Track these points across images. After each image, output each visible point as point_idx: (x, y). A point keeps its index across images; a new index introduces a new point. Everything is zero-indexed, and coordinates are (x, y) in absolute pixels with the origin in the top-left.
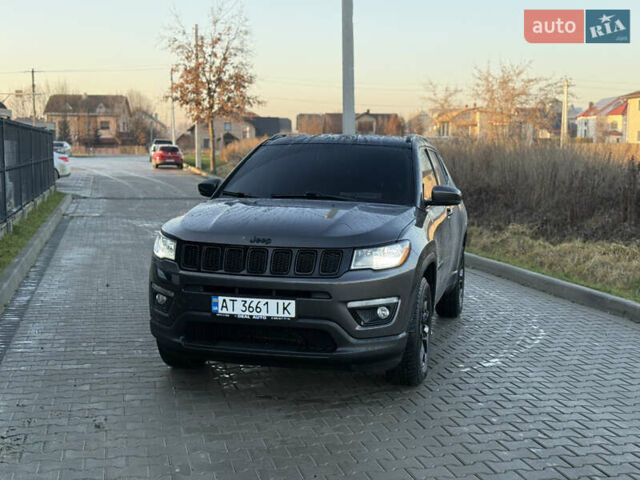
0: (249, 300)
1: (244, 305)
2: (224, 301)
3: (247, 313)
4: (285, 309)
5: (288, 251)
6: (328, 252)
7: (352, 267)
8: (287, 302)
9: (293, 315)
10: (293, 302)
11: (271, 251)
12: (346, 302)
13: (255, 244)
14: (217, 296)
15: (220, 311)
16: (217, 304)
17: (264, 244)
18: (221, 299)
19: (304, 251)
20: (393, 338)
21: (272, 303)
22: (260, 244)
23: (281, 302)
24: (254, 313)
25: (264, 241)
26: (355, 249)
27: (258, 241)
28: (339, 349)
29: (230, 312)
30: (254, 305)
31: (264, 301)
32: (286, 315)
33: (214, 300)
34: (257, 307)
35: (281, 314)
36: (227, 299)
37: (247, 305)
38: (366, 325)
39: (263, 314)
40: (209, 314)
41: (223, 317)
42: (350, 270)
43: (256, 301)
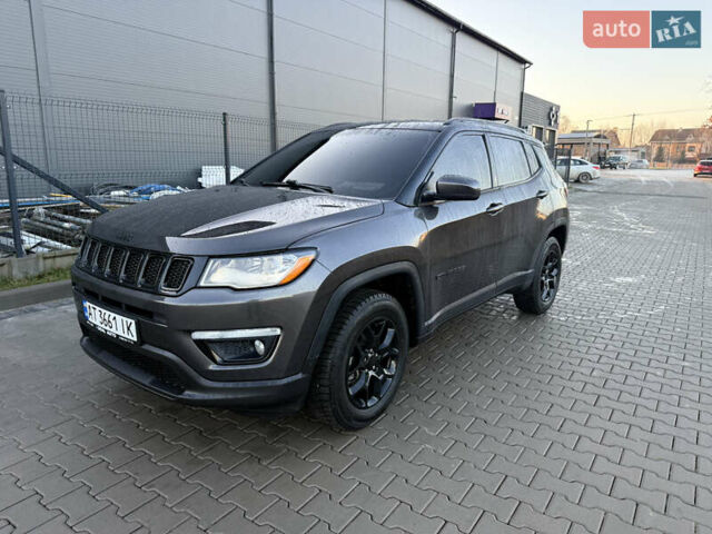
0: (103, 311)
2: (89, 307)
3: (103, 326)
4: (128, 329)
7: (202, 284)
8: (129, 321)
9: (135, 339)
10: (133, 322)
12: (190, 332)
14: (85, 300)
15: (89, 319)
16: (86, 310)
18: (88, 304)
20: (269, 383)
21: (119, 318)
23: (125, 319)
24: (108, 328)
26: (211, 257)
28: (187, 392)
29: (94, 321)
30: (107, 318)
31: (113, 315)
32: (130, 337)
33: (85, 304)
34: (109, 321)
35: (126, 335)
36: (91, 305)
37: (102, 316)
38: (225, 363)
42: (197, 287)
43: (108, 313)
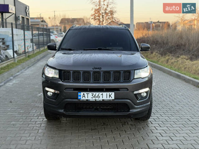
0: (94, 93)
1: (92, 96)
2: (84, 94)
3: (94, 98)
4: (110, 96)
5: (109, 72)
6: (125, 72)
7: (135, 77)
8: (111, 93)
9: (113, 98)
10: (113, 93)
11: (102, 73)
12: (134, 92)
13: (95, 70)
14: (80, 92)
15: (82, 98)
16: (80, 96)
17: (99, 70)
18: (82, 93)
19: (115, 72)
21: (105, 94)
22: (97, 70)
23: (108, 93)
24: (97, 99)
25: (98, 68)
26: (135, 70)
27: (96, 68)
28: (130, 110)
29: (86, 98)
30: (97, 95)
31: (101, 93)
32: (110, 98)
33: (79, 94)
34: (98, 96)
35: (108, 98)
36: (85, 93)
37: (94, 95)
38: (140, 100)
39: (101, 99)
40: (77, 100)
41: (83, 101)
42: (134, 79)
43: (97, 93)
